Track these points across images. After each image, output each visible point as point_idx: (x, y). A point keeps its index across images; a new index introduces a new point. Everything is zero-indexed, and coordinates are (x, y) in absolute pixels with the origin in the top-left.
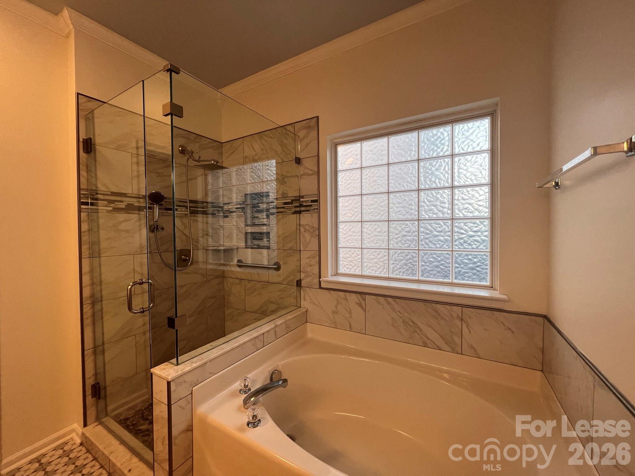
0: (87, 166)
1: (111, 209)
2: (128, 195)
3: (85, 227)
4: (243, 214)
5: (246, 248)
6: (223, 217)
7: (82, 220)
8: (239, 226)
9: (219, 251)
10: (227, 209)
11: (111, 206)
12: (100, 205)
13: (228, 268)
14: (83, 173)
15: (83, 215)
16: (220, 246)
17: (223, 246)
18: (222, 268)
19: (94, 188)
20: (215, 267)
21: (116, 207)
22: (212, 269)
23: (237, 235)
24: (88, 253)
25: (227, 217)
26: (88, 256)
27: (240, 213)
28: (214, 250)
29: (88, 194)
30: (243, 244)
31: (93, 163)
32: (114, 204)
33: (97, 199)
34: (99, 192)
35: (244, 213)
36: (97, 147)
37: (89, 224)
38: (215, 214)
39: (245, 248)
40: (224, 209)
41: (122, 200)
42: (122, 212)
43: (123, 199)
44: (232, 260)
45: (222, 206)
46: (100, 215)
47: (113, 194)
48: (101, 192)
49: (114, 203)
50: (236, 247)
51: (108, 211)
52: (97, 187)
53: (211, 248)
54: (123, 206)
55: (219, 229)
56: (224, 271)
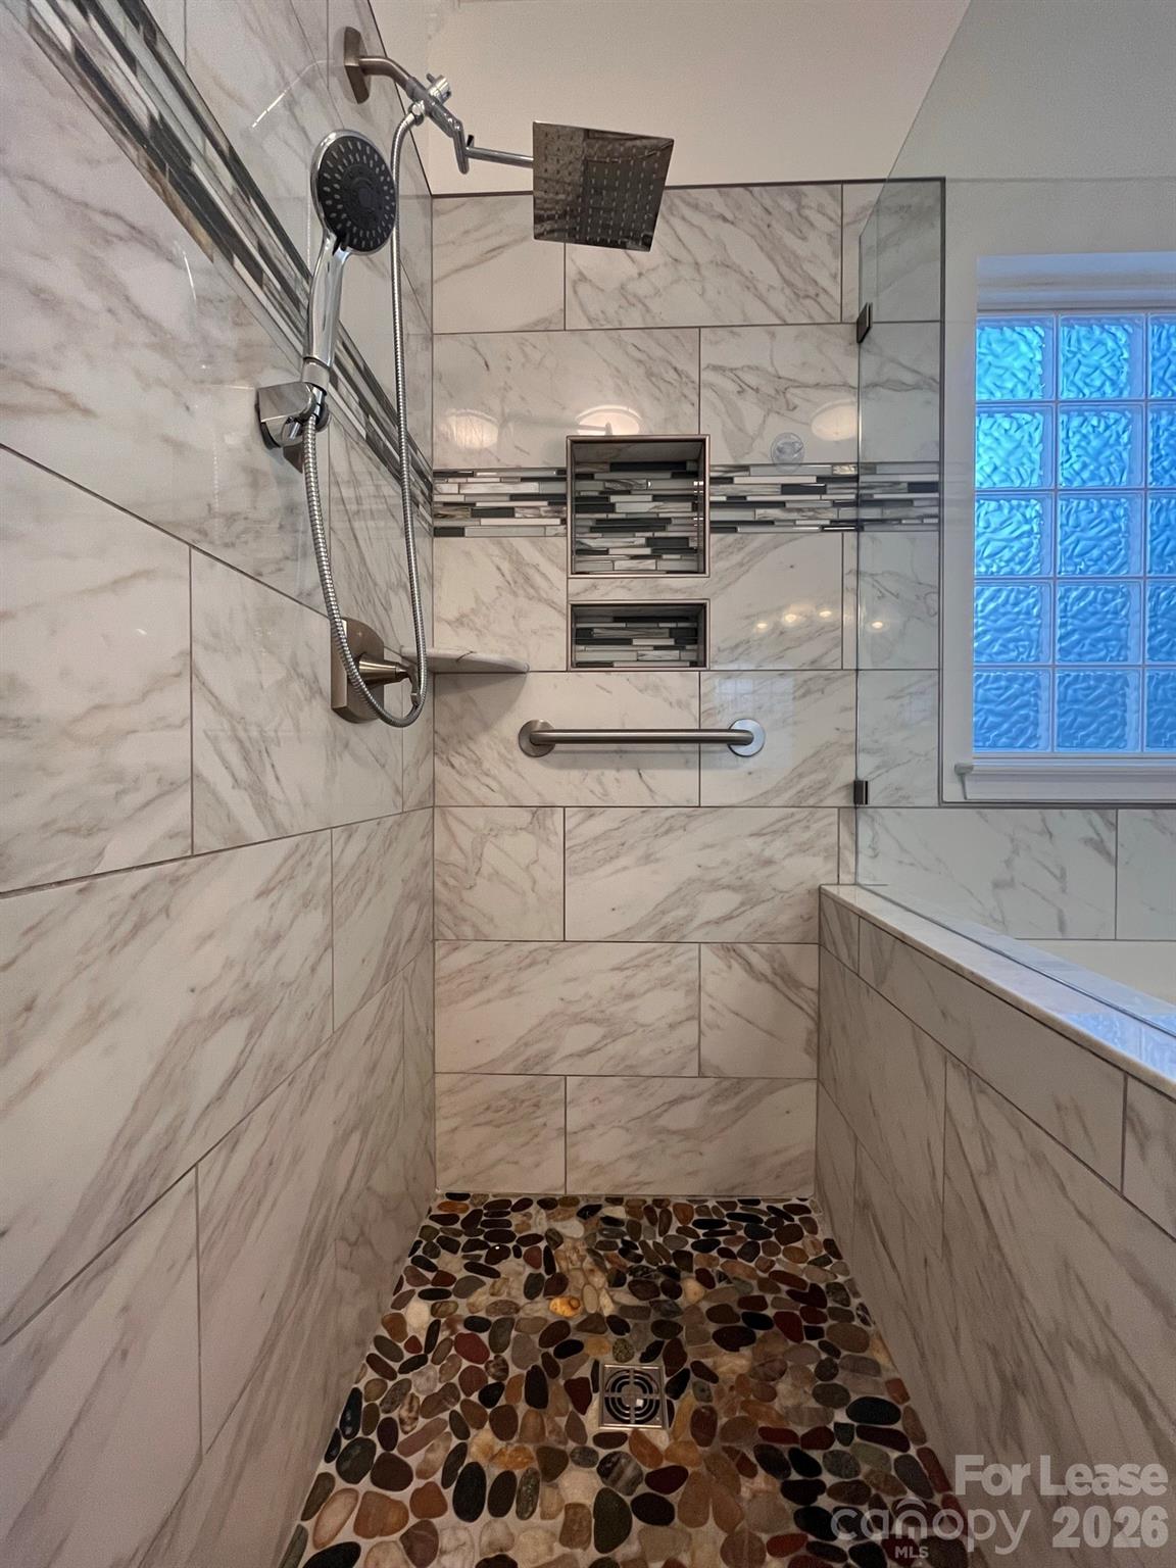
6: (432, 531)
8: (532, 575)
10: (459, 499)
25: (456, 532)
30: (558, 656)
35: (564, 522)
40: (437, 498)
45: (431, 480)
56: (434, 777)
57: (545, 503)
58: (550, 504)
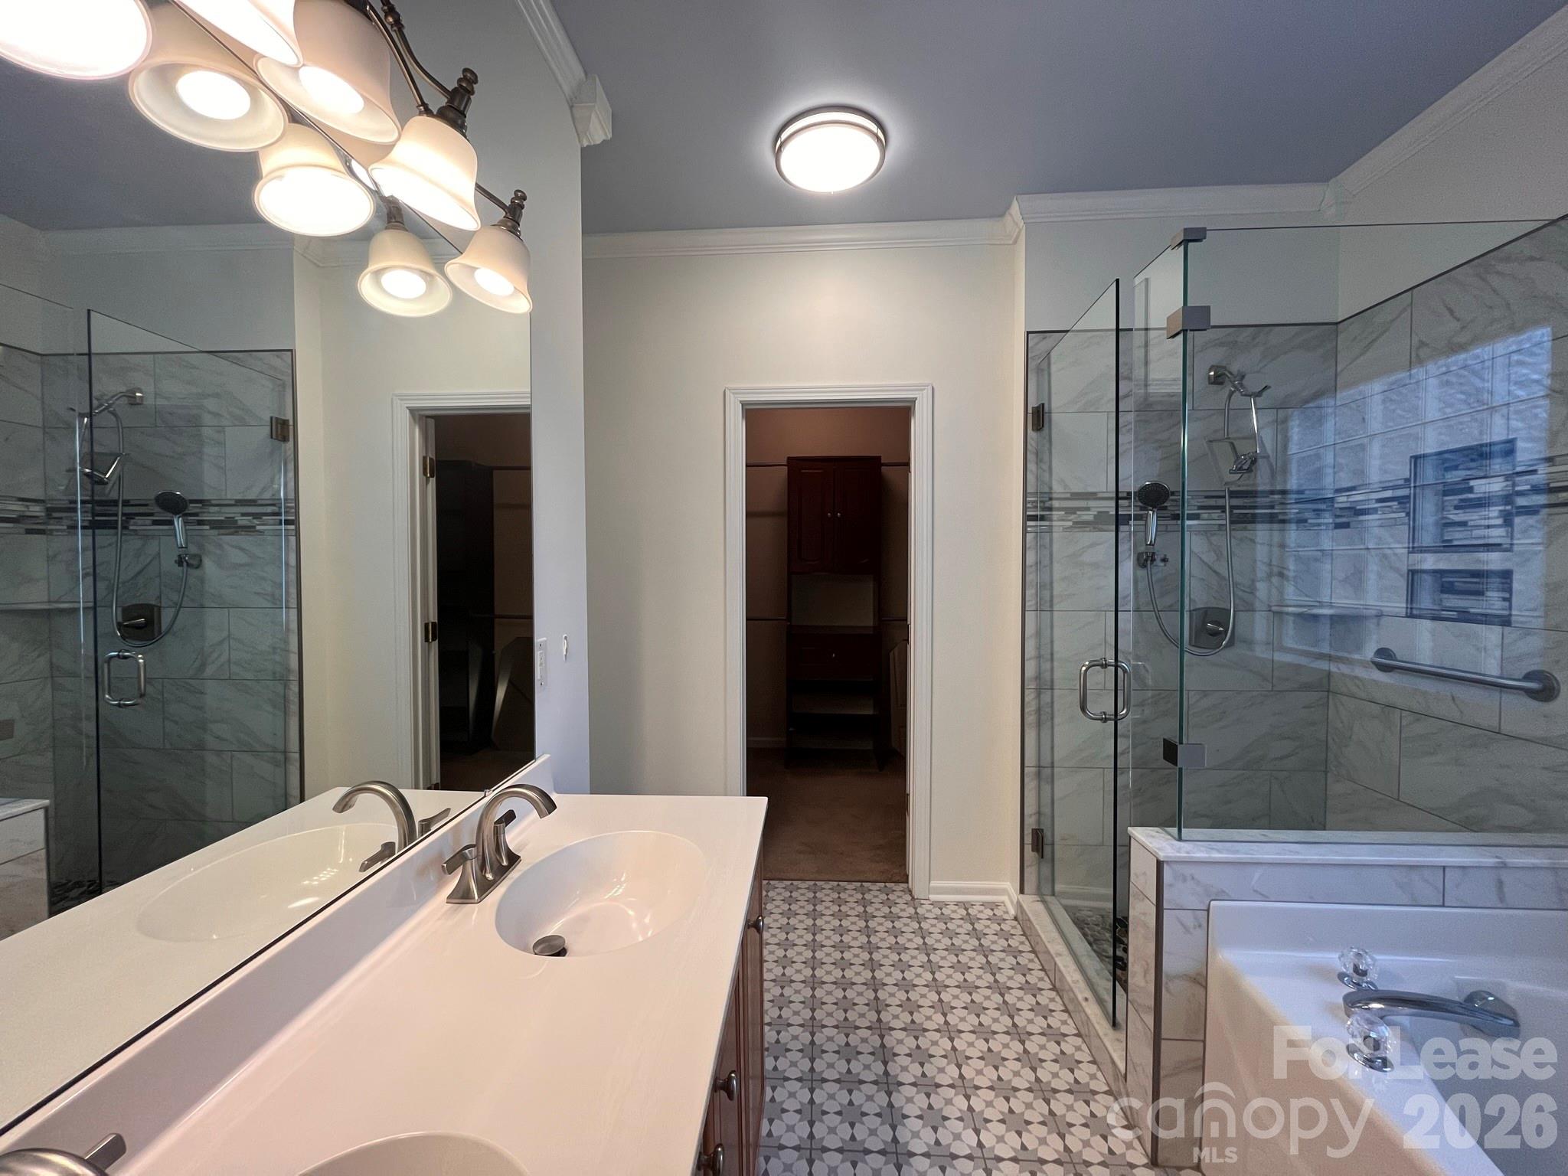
0: (1037, 454)
1: (1070, 523)
2: (1100, 495)
3: (1031, 558)
4: (1403, 514)
5: (1411, 616)
6: (1332, 526)
7: (1027, 546)
8: (1389, 552)
9: (1316, 618)
10: (1348, 505)
11: (1070, 518)
12: (1055, 518)
13: (1345, 669)
14: (1031, 466)
15: (1029, 536)
16: (1321, 605)
17: (1331, 605)
18: (1324, 665)
19: (1047, 490)
20: (1303, 661)
21: (1079, 520)
22: (1289, 665)
23: (1380, 577)
24: (1034, 602)
25: (1346, 525)
26: (1034, 608)
27: (1394, 512)
28: (1300, 615)
29: (1036, 502)
30: (1400, 605)
31: (1047, 445)
32: (1075, 516)
33: (1050, 509)
34: (1054, 496)
35: (1408, 514)
36: (1054, 416)
37: (1037, 552)
38: (1305, 521)
39: (1407, 617)
40: (1336, 505)
41: (1089, 506)
42: (1088, 529)
43: (1091, 503)
44: (1359, 648)
45: (1331, 496)
46: (1055, 535)
47: (1076, 496)
48: (1058, 496)
49: (1075, 513)
50: (1374, 612)
51: (1066, 529)
52: (1051, 488)
53: (1291, 609)
54: (1091, 518)
55: (1316, 560)
56: (1329, 674)
57: (1396, 503)
58: (1399, 503)
